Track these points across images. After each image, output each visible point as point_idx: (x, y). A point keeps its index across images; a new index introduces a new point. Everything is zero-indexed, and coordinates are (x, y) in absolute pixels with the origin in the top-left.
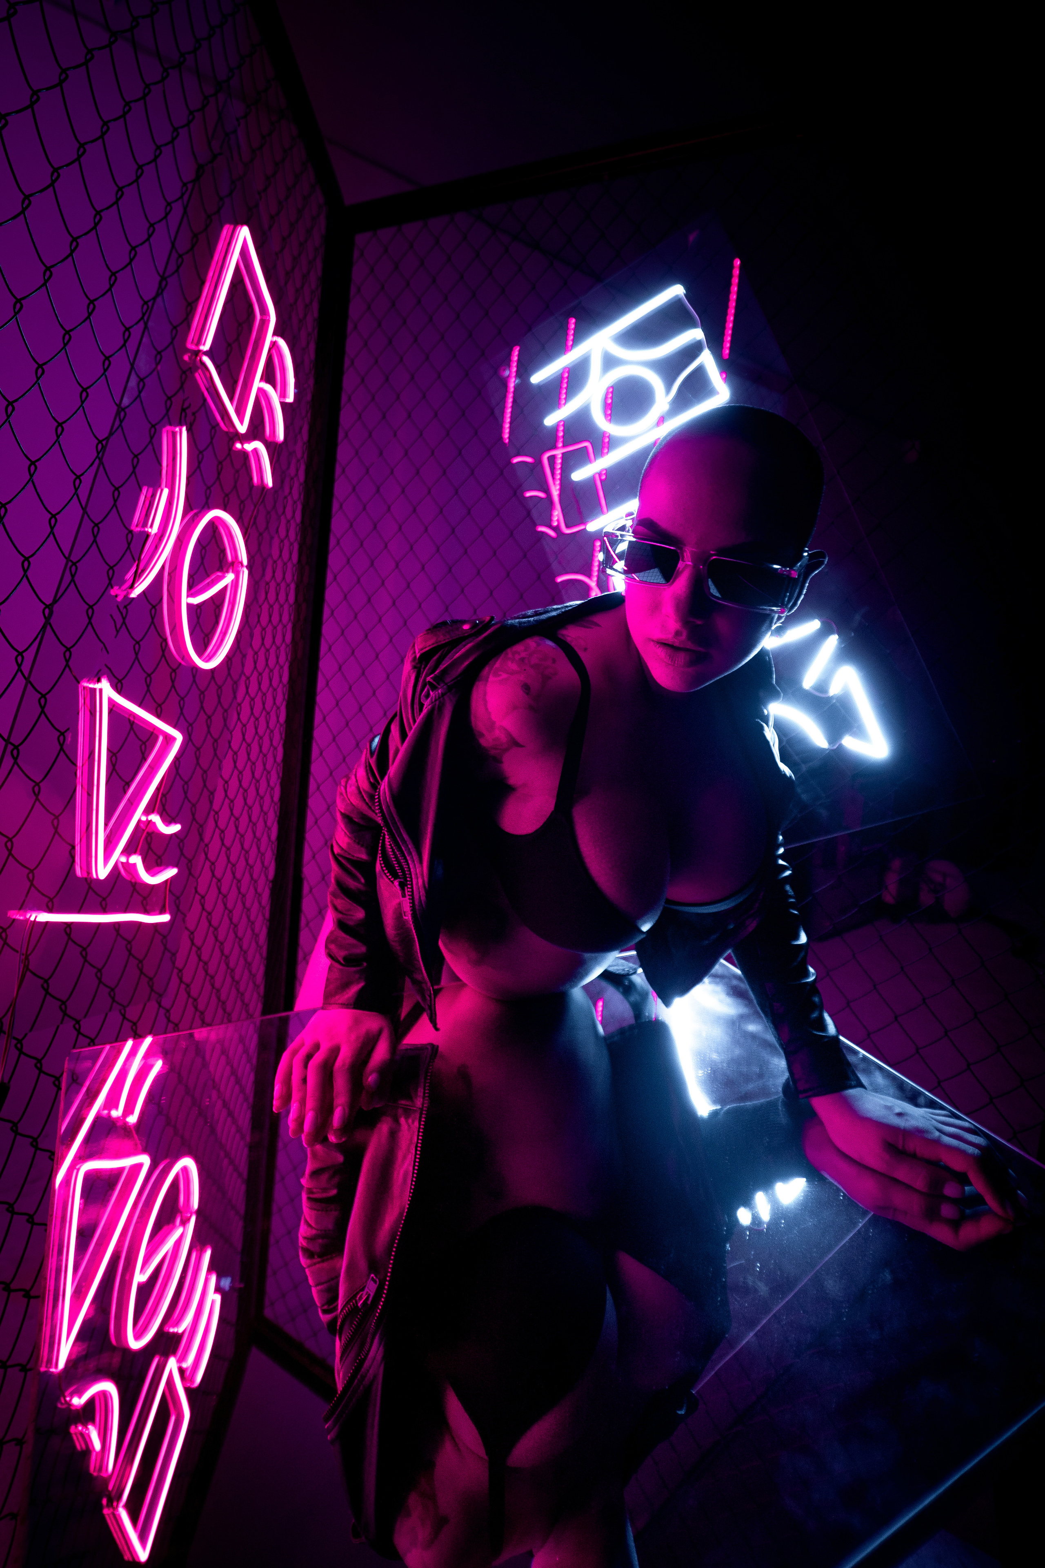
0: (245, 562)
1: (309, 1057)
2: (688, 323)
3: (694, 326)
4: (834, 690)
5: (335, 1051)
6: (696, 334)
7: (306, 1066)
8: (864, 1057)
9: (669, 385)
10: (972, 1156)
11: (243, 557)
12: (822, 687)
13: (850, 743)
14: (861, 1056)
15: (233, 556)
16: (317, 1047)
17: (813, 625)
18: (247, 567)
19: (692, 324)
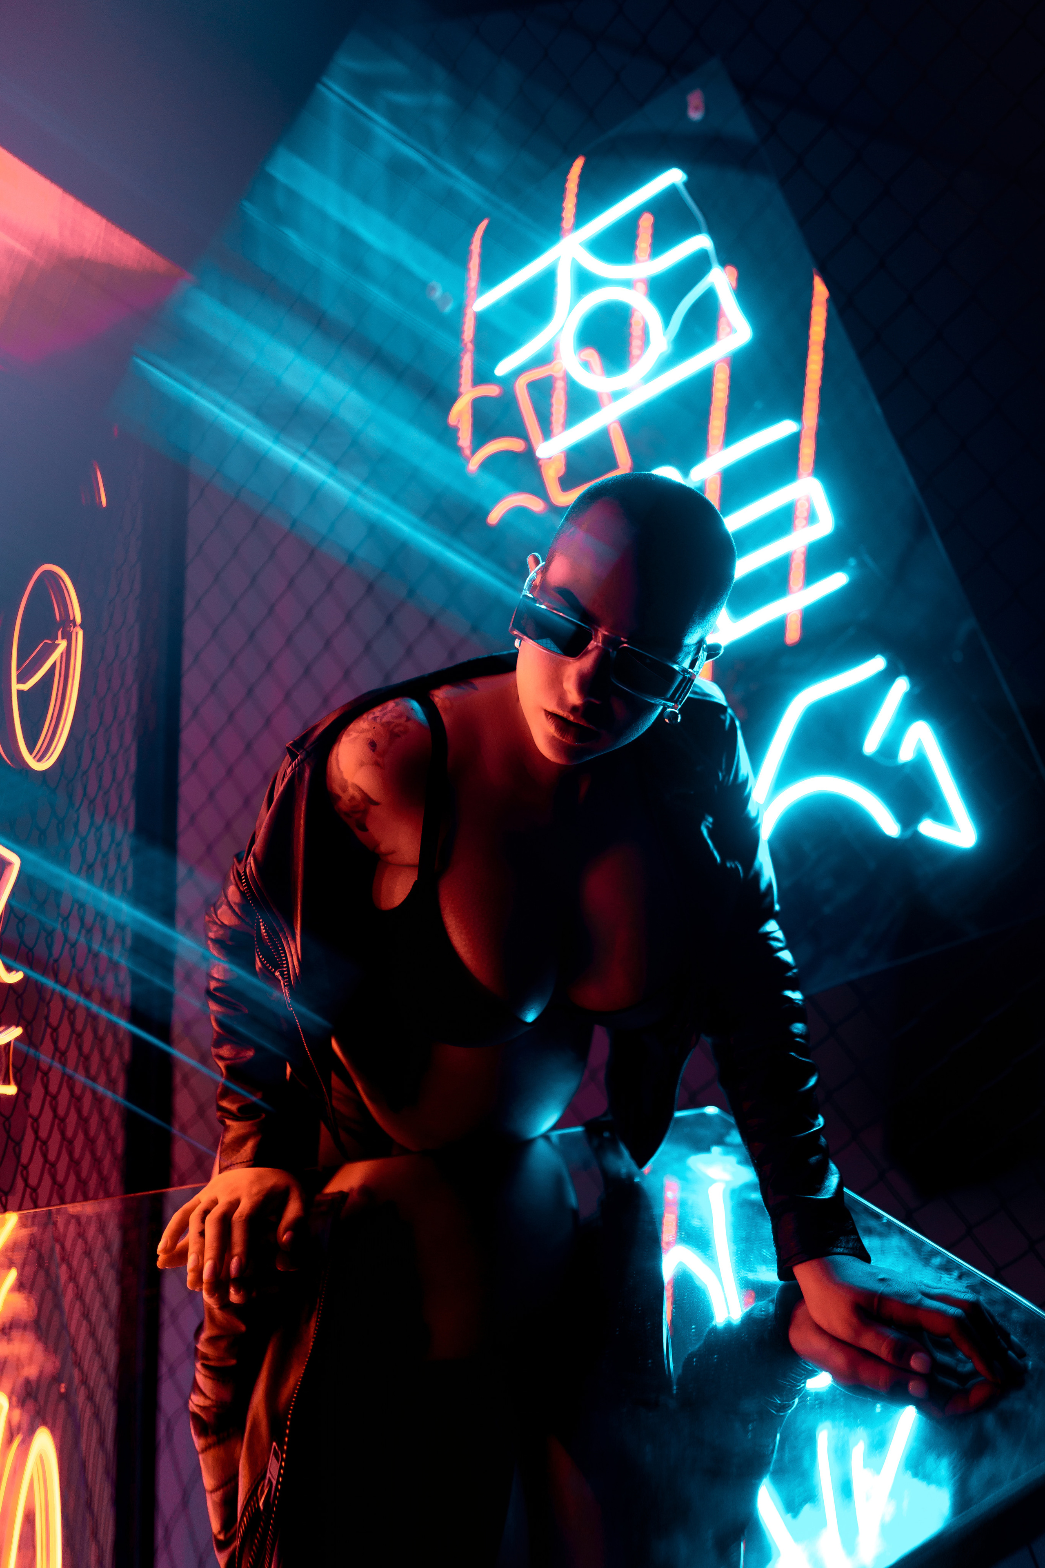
0: (79, 620)
1: (206, 1212)
2: (688, 228)
3: (697, 231)
4: (905, 755)
5: (234, 1205)
6: (702, 242)
7: (203, 1221)
8: (889, 1221)
9: (667, 315)
10: (955, 1318)
11: (77, 614)
12: (890, 748)
13: (928, 828)
14: (885, 1221)
15: (63, 615)
16: (215, 1202)
17: (877, 664)
18: (82, 626)
19: (695, 230)
